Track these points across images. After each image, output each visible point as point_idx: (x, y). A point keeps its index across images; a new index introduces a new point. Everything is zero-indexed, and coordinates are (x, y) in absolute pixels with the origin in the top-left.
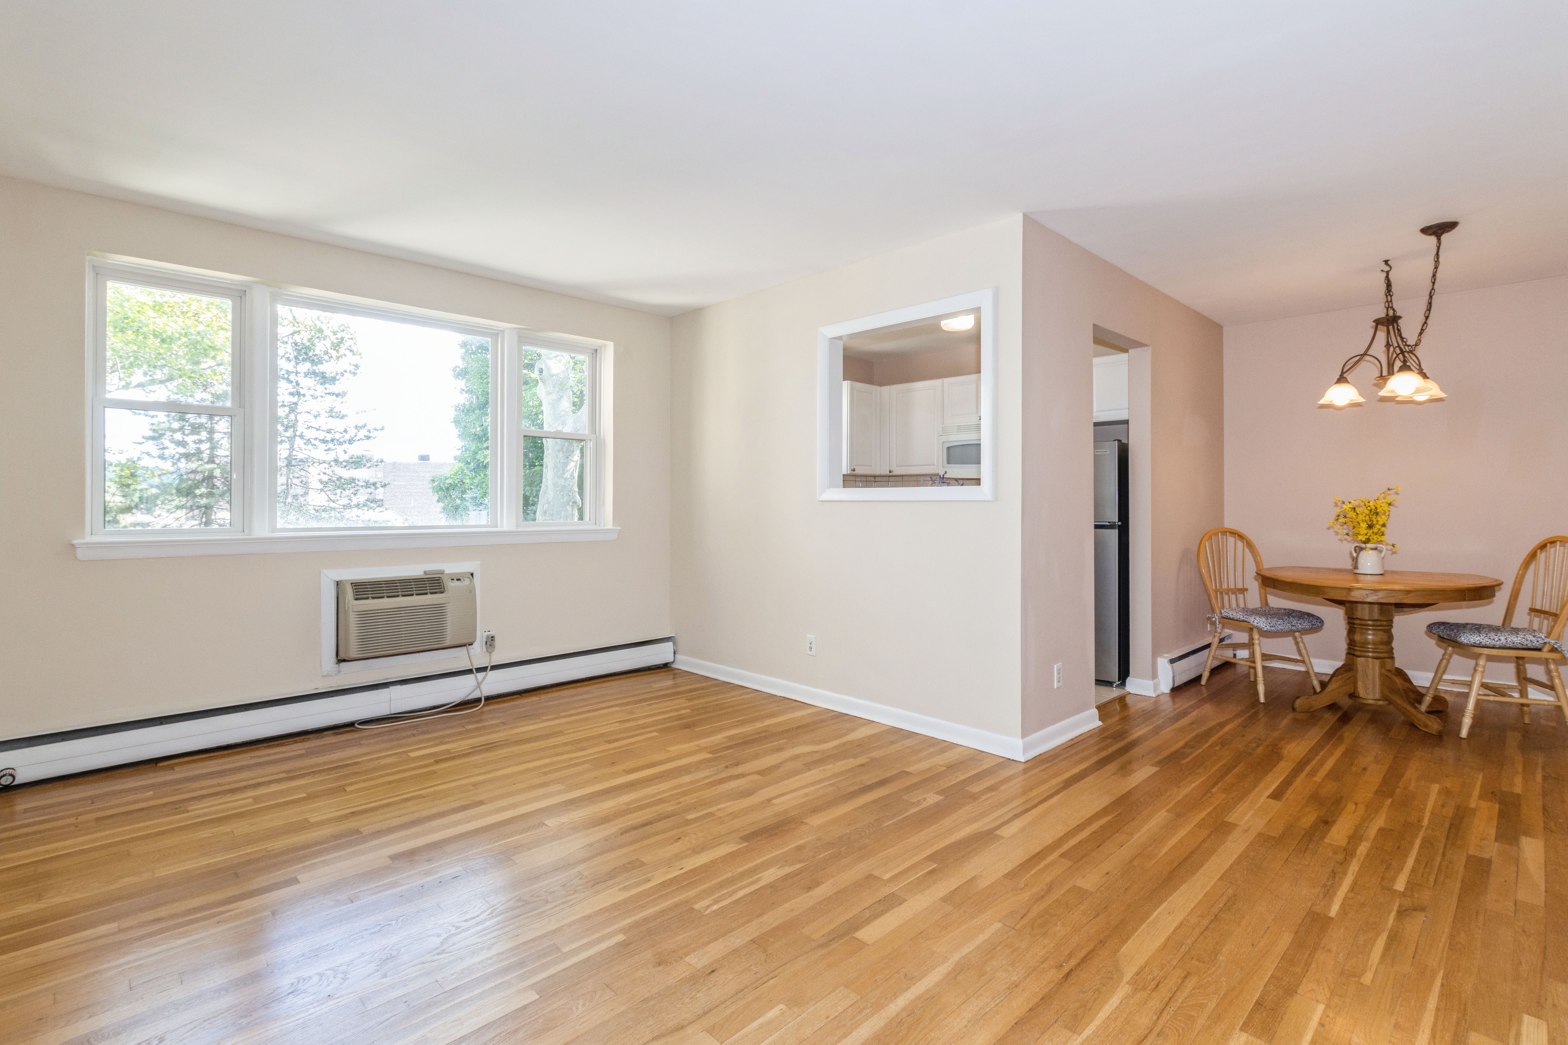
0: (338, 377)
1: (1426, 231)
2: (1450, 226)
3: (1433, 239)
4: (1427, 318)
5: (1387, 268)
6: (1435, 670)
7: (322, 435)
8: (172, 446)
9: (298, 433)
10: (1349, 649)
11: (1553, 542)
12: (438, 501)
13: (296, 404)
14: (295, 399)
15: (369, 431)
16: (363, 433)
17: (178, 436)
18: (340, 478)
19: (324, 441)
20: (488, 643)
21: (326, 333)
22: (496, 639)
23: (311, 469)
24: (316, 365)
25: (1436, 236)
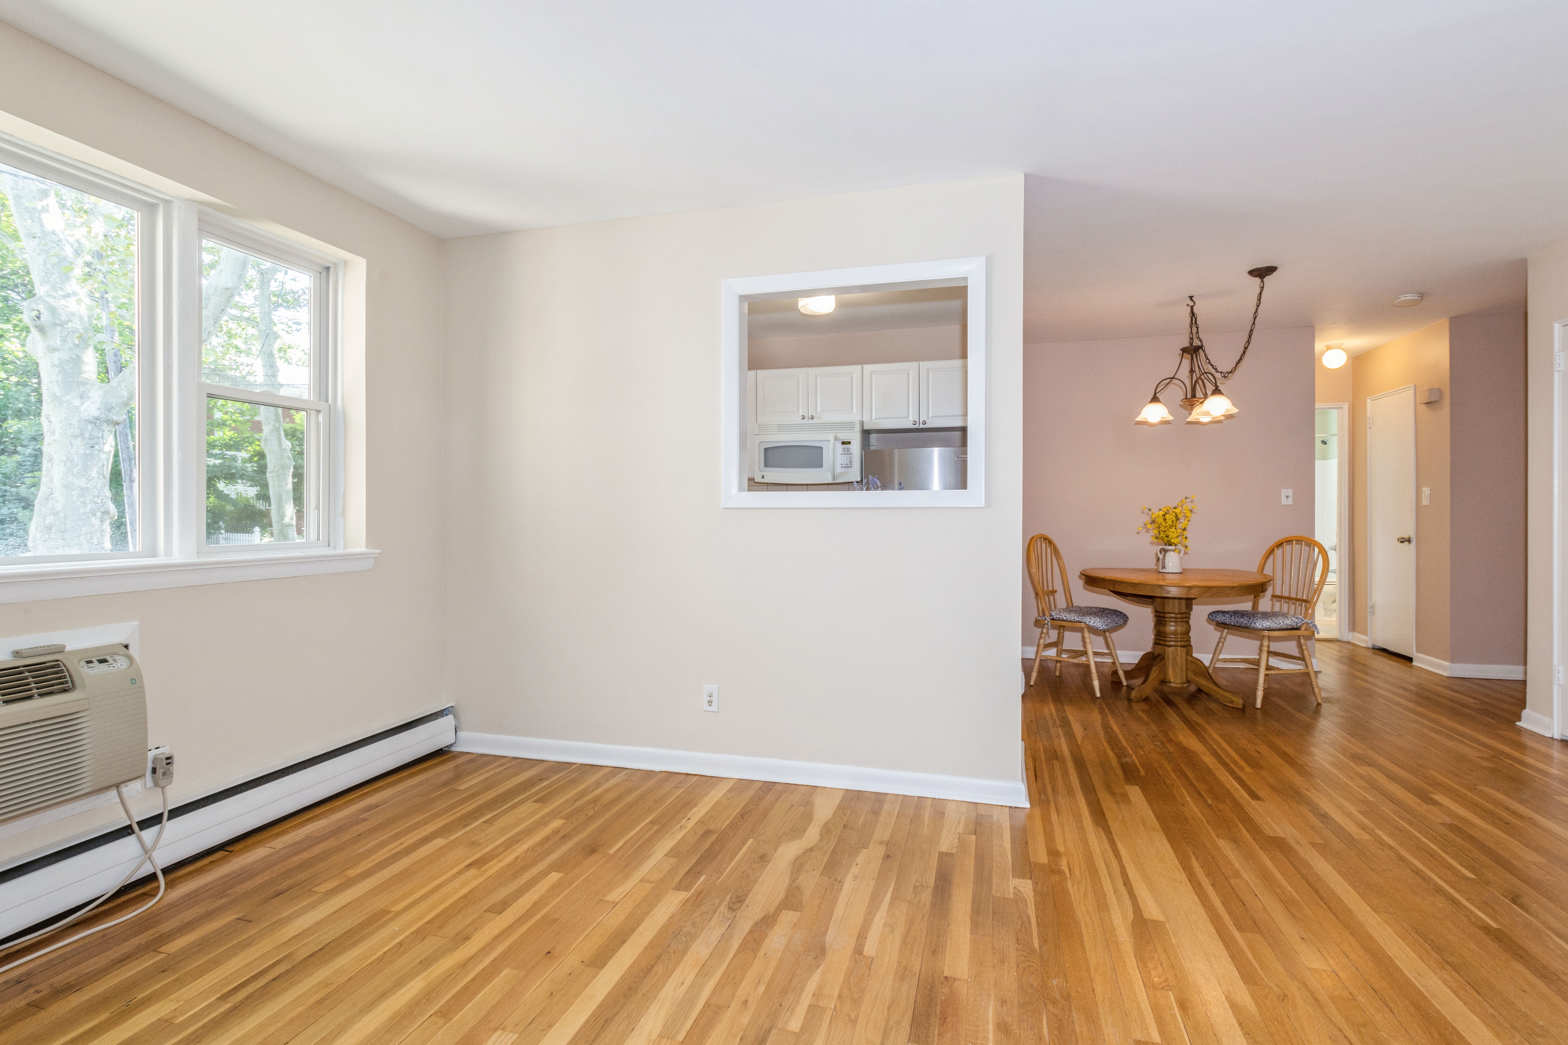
1: (1252, 273)
2: (1271, 270)
3: (1257, 280)
4: (1246, 348)
5: (1191, 304)
6: (1213, 651)
10: (1156, 639)
11: (1289, 541)
20: (160, 771)
22: (176, 760)
25: (1260, 278)
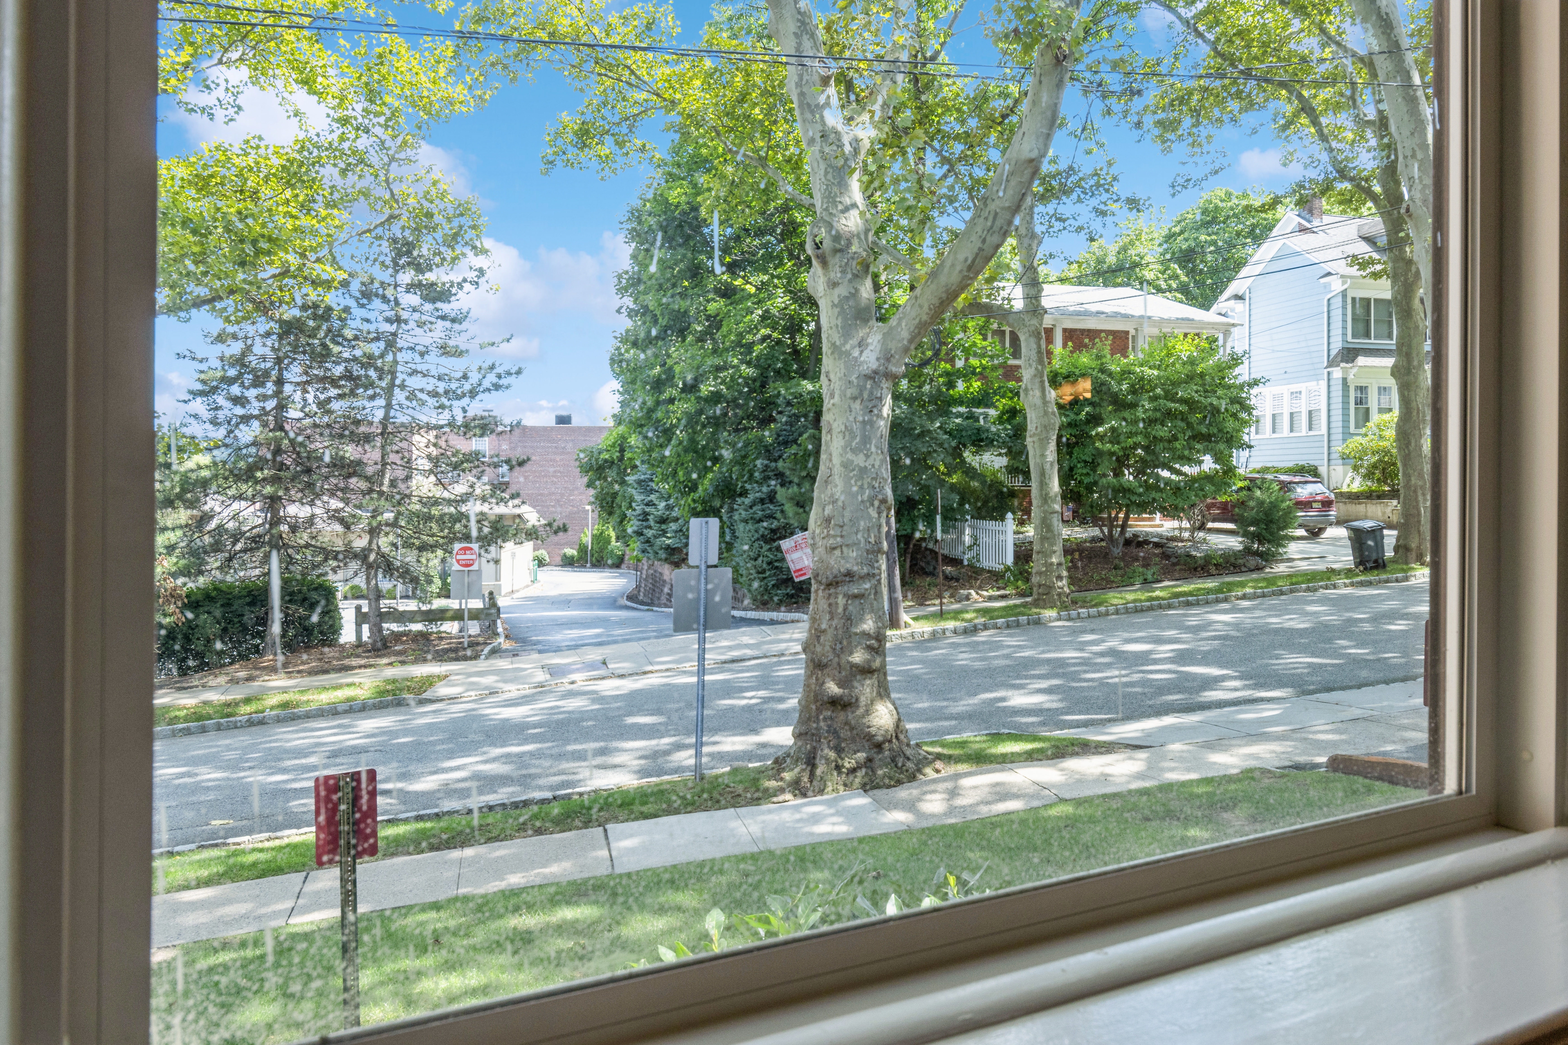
0: (454, 291)
7: (430, 384)
8: (227, 404)
9: (398, 382)
12: (588, 486)
13: (394, 334)
14: (392, 328)
15: (499, 376)
16: (491, 378)
17: (236, 390)
18: (458, 452)
19: (434, 394)
21: (438, 218)
23: (416, 438)
24: (423, 273)
